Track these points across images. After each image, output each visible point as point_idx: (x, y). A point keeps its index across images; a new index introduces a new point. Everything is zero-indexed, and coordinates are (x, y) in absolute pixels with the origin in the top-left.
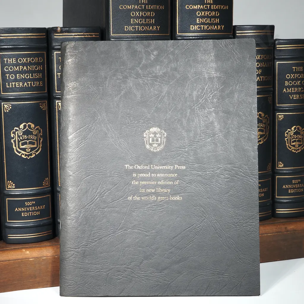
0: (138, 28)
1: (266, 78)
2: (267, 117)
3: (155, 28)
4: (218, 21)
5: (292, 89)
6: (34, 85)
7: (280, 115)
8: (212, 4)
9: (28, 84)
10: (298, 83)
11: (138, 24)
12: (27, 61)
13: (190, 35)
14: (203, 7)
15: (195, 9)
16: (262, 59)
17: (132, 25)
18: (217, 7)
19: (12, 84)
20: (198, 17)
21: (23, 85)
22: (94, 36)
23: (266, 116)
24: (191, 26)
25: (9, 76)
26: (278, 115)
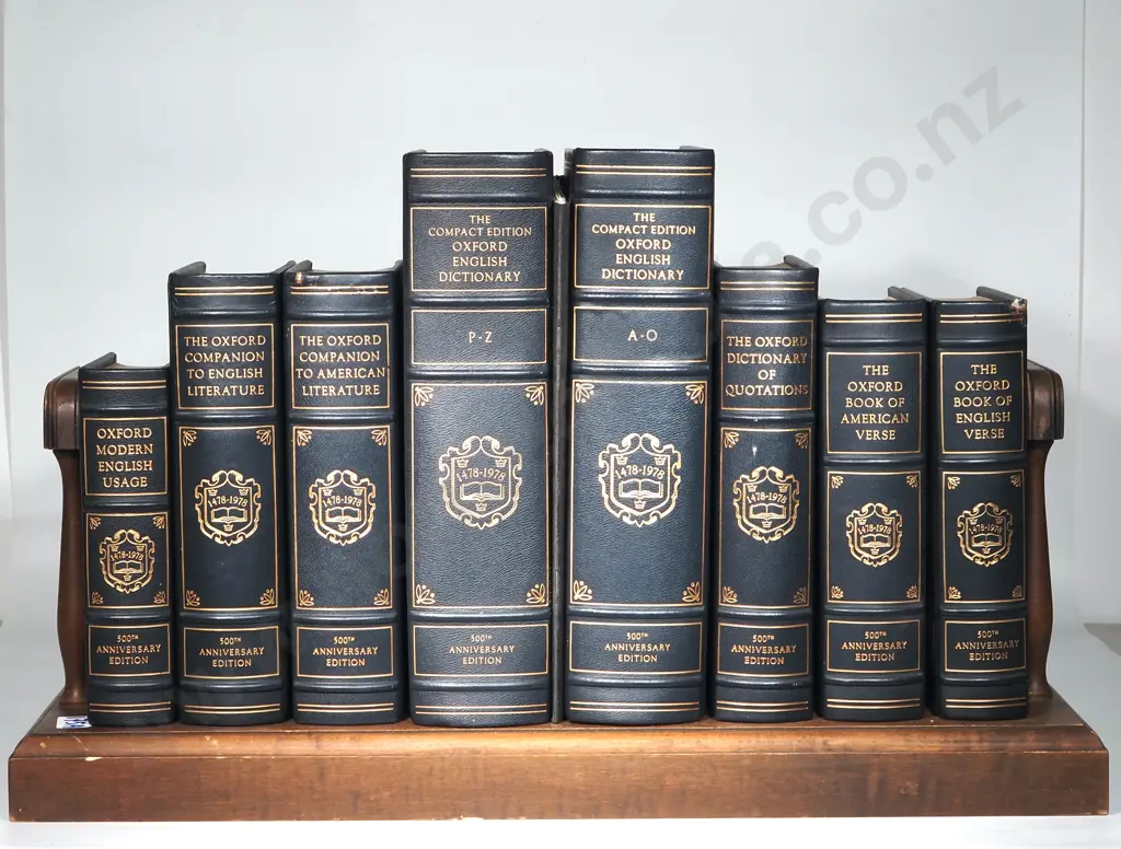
0: (469, 276)
1: (789, 390)
2: (791, 480)
3: (508, 276)
4: (667, 260)
5: (861, 417)
6: (244, 392)
7: (835, 475)
8: (653, 224)
9: (231, 391)
10: (878, 403)
11: (469, 268)
12: (230, 343)
13: (602, 291)
14: (631, 229)
15: (613, 234)
16: (777, 345)
17: (455, 270)
18: (666, 230)
19: (199, 390)
20: (620, 251)
21: (221, 392)
22: (376, 292)
23: (788, 478)
24: (604, 270)
25: (193, 373)
26: (831, 475)
